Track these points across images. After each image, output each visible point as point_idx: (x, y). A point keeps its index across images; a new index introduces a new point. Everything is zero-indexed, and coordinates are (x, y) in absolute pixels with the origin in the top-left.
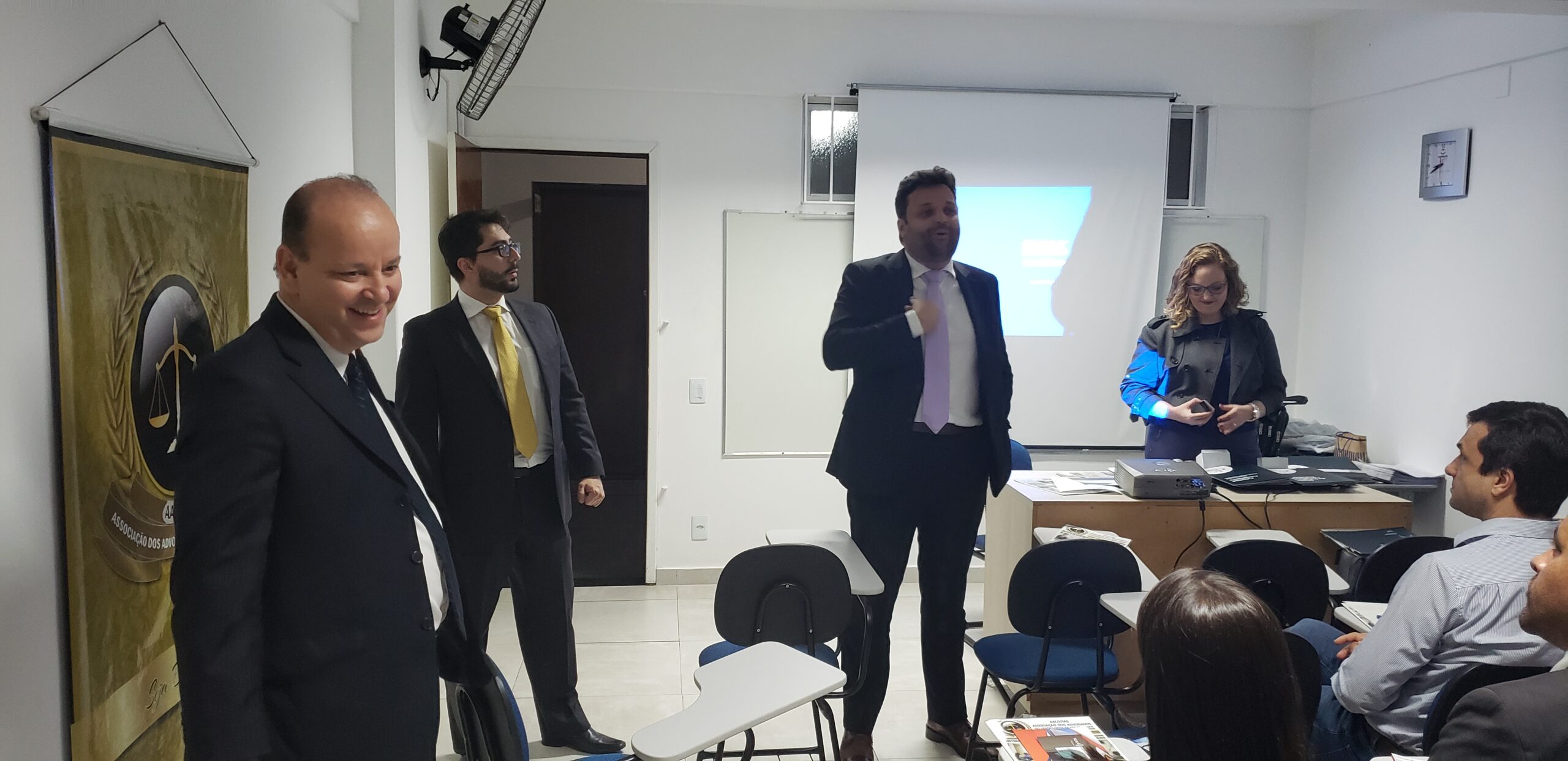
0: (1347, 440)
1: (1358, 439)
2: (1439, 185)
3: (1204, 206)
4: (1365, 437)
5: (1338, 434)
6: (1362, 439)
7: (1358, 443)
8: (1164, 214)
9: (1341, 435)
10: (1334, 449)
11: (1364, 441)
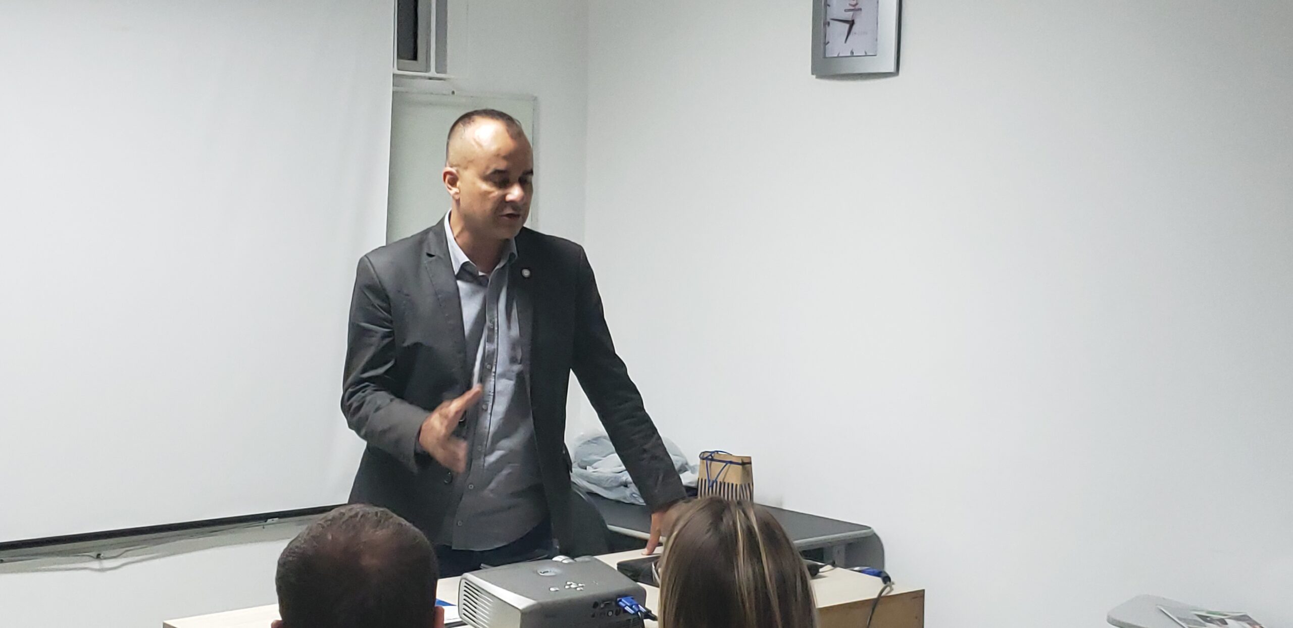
0: (724, 464)
1: (740, 462)
2: (849, 54)
3: (446, 73)
4: (750, 458)
5: (705, 456)
6: (746, 461)
7: (740, 467)
8: (393, 86)
9: (710, 457)
10: (697, 479)
11: (745, 464)
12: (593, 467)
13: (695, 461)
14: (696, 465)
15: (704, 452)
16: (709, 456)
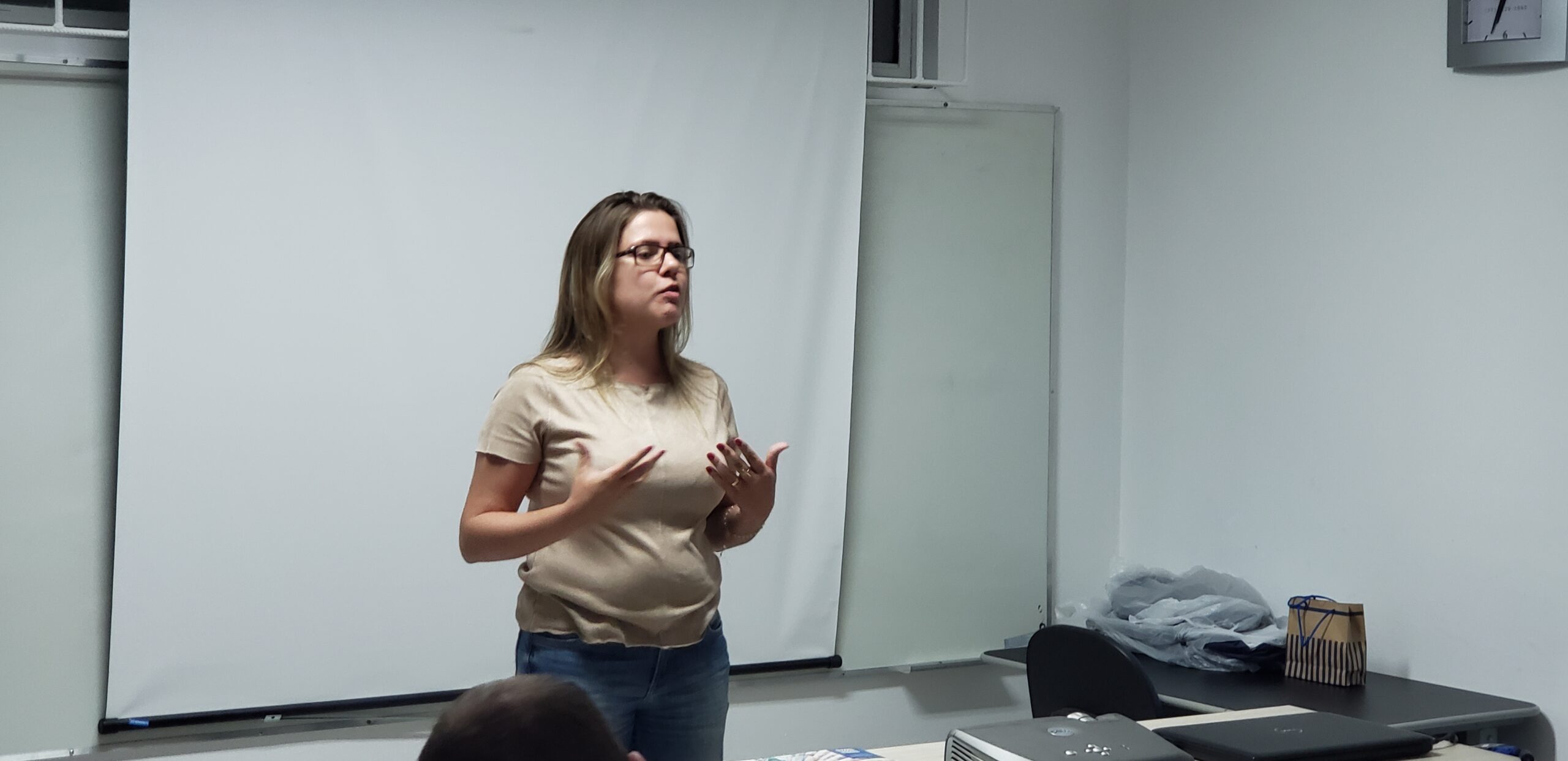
0: (1324, 614)
1: (1347, 611)
2: (1502, 38)
3: (936, 79)
4: (1361, 606)
5: (1296, 604)
6: (1354, 610)
7: (1346, 619)
8: (867, 98)
9: (1303, 605)
10: (1285, 636)
11: (1355, 615)
12: (1137, 618)
13: (1282, 611)
14: (1283, 617)
15: (1295, 598)
16: (1302, 603)
